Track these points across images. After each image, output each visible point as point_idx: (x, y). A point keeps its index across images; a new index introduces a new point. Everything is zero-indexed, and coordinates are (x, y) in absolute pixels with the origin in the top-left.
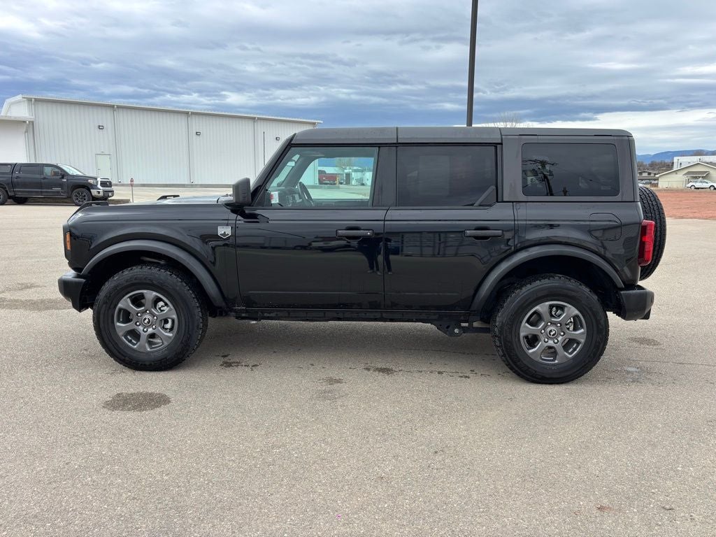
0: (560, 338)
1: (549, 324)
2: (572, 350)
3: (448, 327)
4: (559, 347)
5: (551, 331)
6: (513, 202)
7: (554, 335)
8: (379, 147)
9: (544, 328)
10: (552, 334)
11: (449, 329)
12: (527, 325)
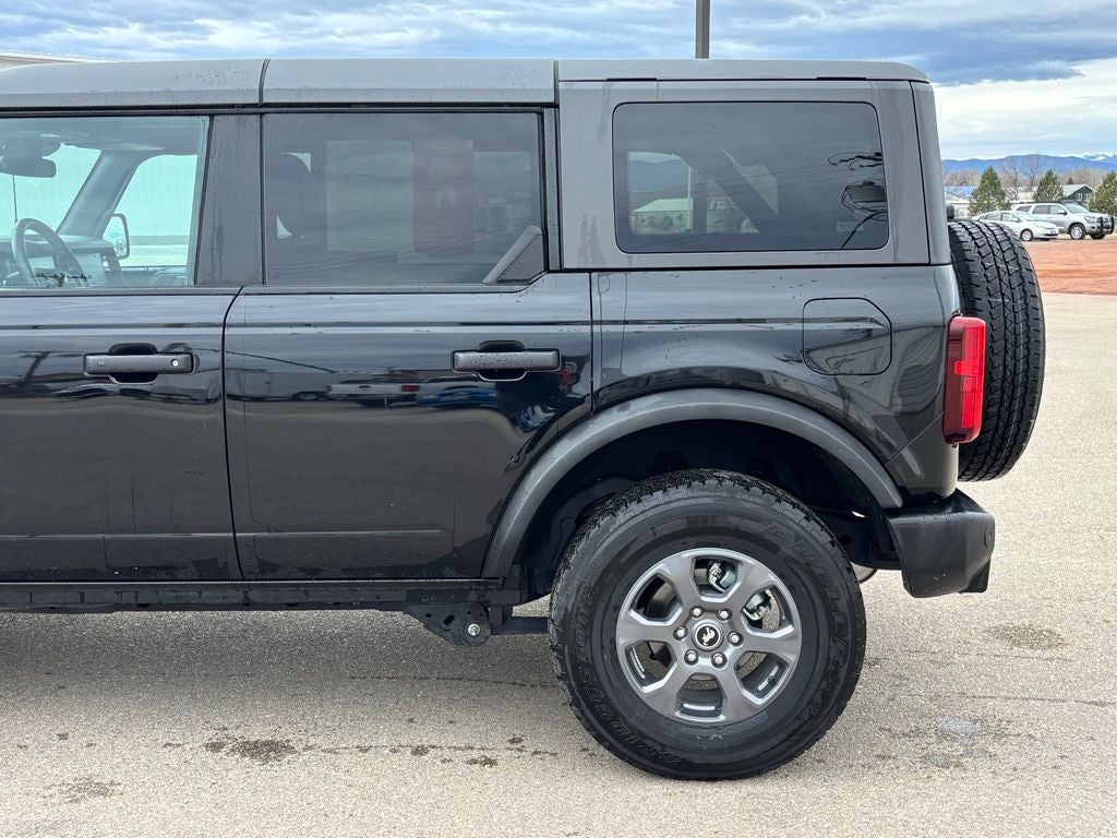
0: (730, 652)
1: (697, 611)
2: (765, 683)
3: (449, 620)
4: (728, 678)
5: (703, 632)
6: (590, 271)
7: (711, 642)
8: (212, 116)
9: (686, 621)
10: (706, 638)
11: (452, 626)
12: (633, 614)
